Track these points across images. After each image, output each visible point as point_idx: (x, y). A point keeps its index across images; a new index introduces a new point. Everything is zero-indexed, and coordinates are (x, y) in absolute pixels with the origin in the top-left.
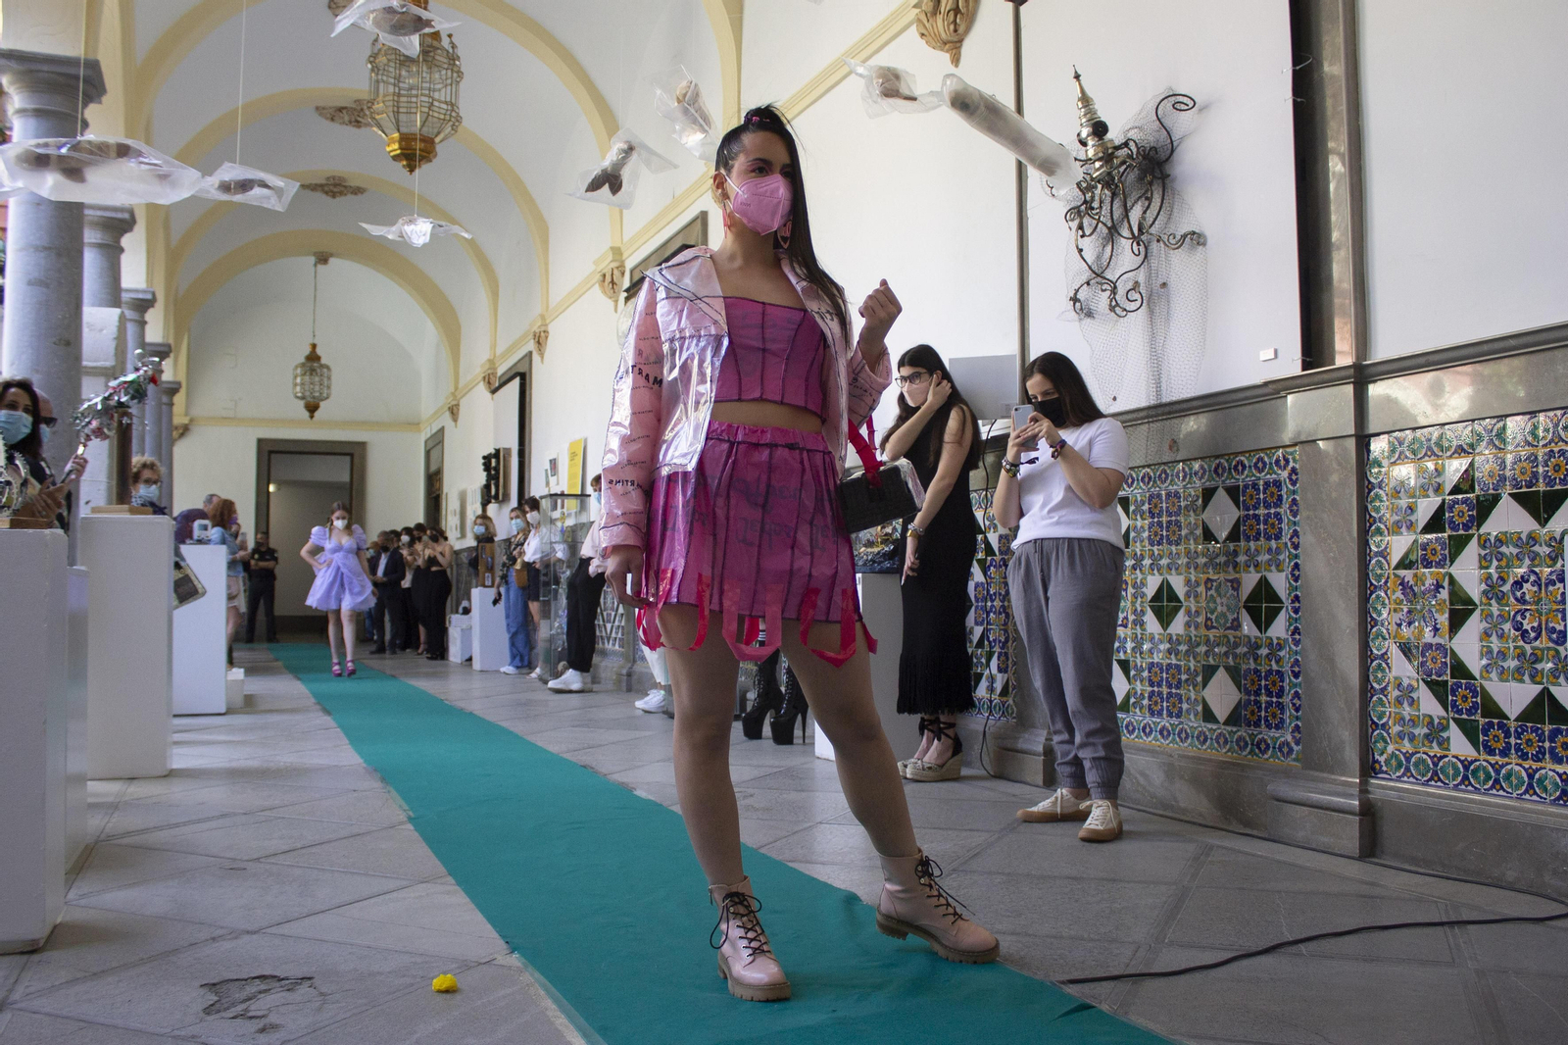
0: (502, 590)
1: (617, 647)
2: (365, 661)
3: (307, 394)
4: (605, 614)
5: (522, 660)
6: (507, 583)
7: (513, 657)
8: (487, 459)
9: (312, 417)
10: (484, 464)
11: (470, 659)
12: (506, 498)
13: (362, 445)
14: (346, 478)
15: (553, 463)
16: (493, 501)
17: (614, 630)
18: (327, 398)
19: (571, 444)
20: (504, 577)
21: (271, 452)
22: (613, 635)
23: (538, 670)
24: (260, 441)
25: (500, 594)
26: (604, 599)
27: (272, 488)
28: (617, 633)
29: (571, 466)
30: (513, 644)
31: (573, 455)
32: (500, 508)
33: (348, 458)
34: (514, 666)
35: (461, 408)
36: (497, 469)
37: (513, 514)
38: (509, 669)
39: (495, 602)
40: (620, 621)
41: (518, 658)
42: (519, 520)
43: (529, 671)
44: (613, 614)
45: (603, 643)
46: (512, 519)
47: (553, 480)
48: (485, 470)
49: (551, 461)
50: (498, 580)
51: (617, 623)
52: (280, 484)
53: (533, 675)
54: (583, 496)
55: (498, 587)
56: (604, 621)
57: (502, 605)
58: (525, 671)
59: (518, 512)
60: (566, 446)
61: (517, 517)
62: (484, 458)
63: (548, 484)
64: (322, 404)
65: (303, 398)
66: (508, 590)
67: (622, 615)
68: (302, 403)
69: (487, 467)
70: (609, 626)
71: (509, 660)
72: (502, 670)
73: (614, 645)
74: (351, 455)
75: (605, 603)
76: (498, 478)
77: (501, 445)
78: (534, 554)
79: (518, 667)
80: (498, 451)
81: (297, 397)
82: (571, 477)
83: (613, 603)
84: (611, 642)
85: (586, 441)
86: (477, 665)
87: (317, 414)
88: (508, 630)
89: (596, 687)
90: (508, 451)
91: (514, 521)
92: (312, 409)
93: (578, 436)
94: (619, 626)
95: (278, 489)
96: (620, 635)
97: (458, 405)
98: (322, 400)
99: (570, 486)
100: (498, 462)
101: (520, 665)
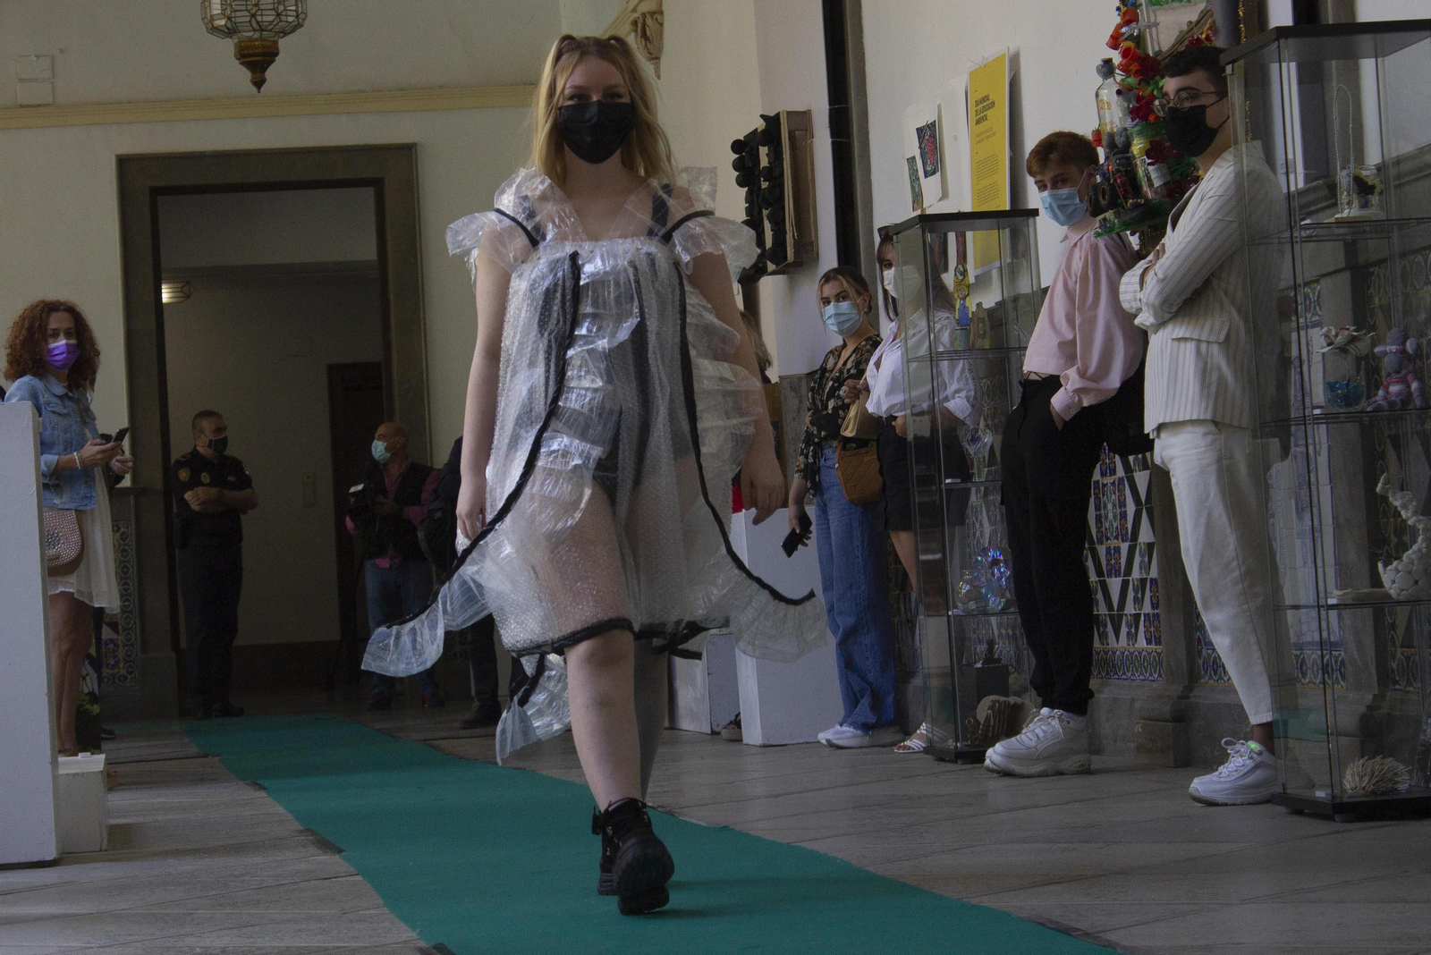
0: (811, 511)
1: (1142, 642)
2: (444, 743)
3: (243, 18)
4: (1102, 550)
5: (876, 706)
6: (818, 489)
7: (852, 700)
8: (744, 149)
9: (259, 83)
10: (737, 165)
11: (737, 723)
12: (807, 252)
13: (407, 152)
14: (366, 250)
15: (929, 137)
16: (771, 267)
17: (1131, 594)
18: (299, 26)
19: (973, 75)
20: (811, 472)
21: (156, 192)
22: (1130, 609)
23: (923, 729)
24: (126, 165)
25: (804, 521)
26: (1098, 508)
27: (166, 296)
28: (1138, 601)
29: (977, 140)
30: (848, 663)
31: (980, 108)
32: (792, 287)
33: (368, 194)
34: (854, 725)
35: (668, 21)
36: (774, 173)
37: (829, 290)
38: (843, 734)
39: (791, 545)
40: (1146, 567)
41: (865, 702)
42: (845, 306)
43: (899, 736)
44: (1125, 547)
45: (1104, 636)
46: (826, 301)
47: (930, 186)
48: (741, 183)
49: (920, 131)
50: (796, 481)
51: (1136, 574)
52: (188, 281)
53: (915, 743)
54: (1017, 217)
55: (800, 502)
56: (1100, 573)
57: (809, 553)
58: (887, 736)
59: (844, 283)
60: (959, 84)
61: (841, 297)
62: (737, 146)
63: (917, 197)
64: (283, 43)
65: (229, 32)
66: (823, 510)
67: (1150, 546)
68: (228, 46)
69: (747, 170)
70: (1115, 584)
71: (839, 709)
72: (823, 737)
73: (1132, 637)
74: (377, 184)
75: (1098, 518)
76: (781, 198)
77: (784, 104)
78: (891, 390)
79: (866, 728)
80: (772, 122)
81: (214, 30)
82: (981, 168)
83: (1124, 515)
84: (1124, 630)
85: (1015, 61)
86: (753, 733)
87: (270, 73)
88: (834, 627)
89: (1097, 762)
90: (802, 120)
91: (830, 309)
92: (258, 59)
93: (992, 48)
94: (1143, 581)
95: (184, 295)
96: (1147, 608)
97: (657, 13)
98: (286, 34)
99: (978, 194)
100: (776, 156)
101: (872, 719)
